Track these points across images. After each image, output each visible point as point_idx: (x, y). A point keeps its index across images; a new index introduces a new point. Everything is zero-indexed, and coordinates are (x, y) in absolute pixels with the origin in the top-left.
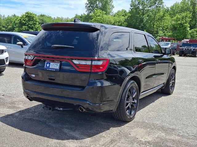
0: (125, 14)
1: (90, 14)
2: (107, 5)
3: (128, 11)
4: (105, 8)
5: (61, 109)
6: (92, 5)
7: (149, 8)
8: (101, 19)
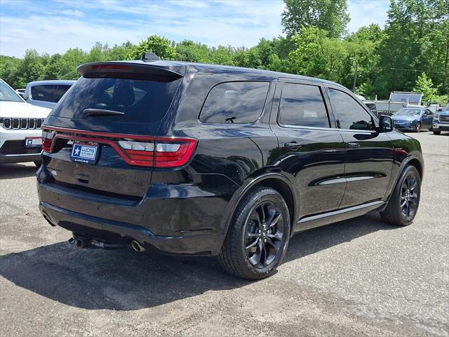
0: (377, 36)
1: (293, 37)
2: (333, 14)
3: (382, 28)
4: (328, 23)
5: (102, 245)
6: (297, 17)
7: (436, 21)
8: (317, 48)
